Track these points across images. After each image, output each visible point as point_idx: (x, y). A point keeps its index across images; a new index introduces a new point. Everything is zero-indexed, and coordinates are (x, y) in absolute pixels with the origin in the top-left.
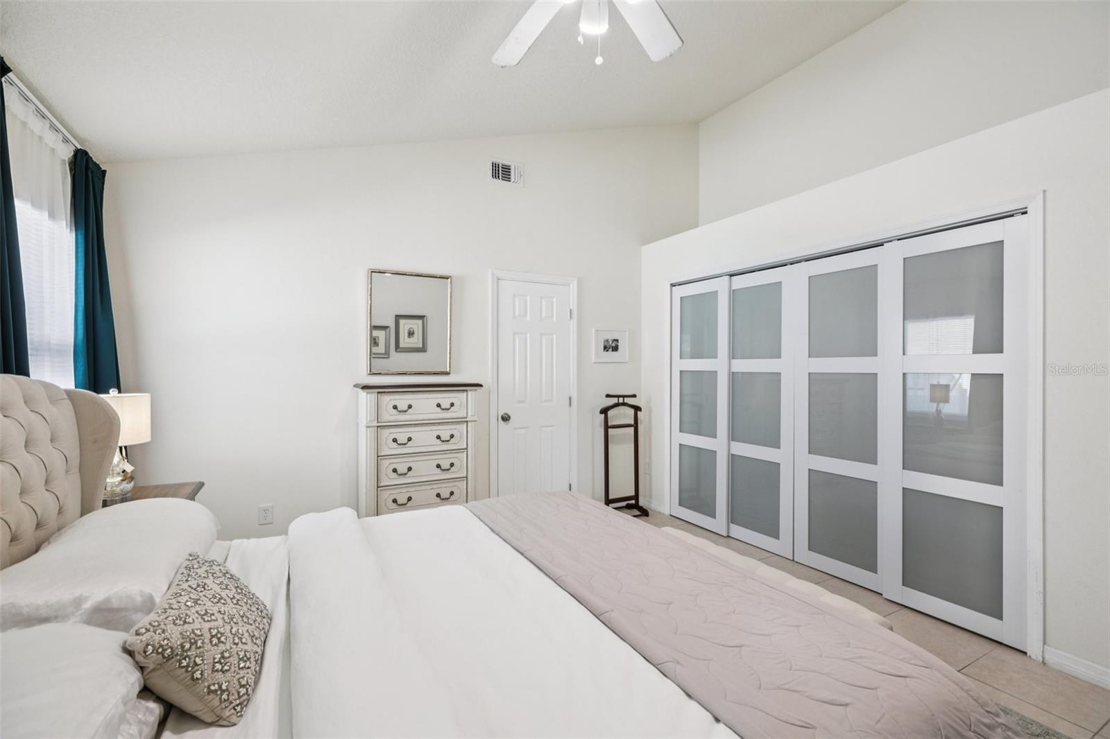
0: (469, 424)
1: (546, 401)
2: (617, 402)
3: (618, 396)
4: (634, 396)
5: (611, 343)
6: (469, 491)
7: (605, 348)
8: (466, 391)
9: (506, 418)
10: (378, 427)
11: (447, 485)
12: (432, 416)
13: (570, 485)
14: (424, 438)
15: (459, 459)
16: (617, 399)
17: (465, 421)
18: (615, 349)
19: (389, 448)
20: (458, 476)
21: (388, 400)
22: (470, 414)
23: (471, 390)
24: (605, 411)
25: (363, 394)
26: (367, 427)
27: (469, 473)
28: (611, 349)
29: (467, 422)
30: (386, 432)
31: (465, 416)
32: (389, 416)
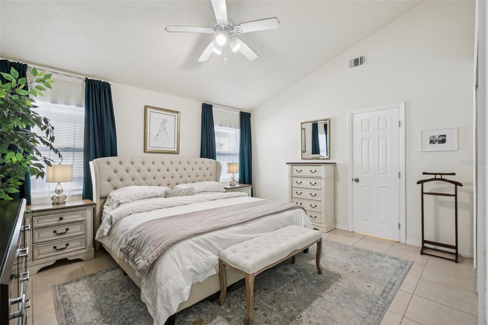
0: (322, 179)
1: (382, 174)
2: (434, 177)
3: (435, 174)
4: (454, 174)
5: (437, 138)
6: (322, 206)
7: (431, 142)
8: (321, 165)
9: (357, 180)
10: (292, 177)
11: (314, 202)
12: (309, 175)
13: (399, 225)
14: (306, 183)
15: (318, 193)
16: (434, 175)
17: (320, 178)
18: (443, 141)
19: (295, 185)
20: (318, 200)
21: (295, 168)
22: (322, 175)
23: (322, 165)
24: (421, 182)
25: (288, 165)
26: (289, 176)
27: (322, 199)
28: (438, 142)
29: (321, 178)
30: (294, 179)
31: (320, 176)
32: (295, 173)
